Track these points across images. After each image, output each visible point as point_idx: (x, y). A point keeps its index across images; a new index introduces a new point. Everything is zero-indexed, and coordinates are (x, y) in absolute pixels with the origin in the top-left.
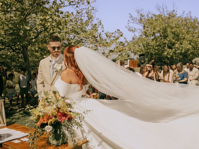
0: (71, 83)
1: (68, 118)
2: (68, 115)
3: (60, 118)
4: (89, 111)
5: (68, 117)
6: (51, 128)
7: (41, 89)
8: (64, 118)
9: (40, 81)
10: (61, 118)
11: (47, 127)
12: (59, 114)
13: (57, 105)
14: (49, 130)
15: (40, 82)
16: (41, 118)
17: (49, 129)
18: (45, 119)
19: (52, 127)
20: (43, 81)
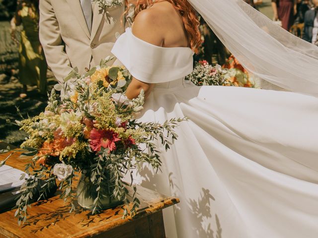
0: (162, 43)
1: (117, 143)
2: (117, 135)
3: (95, 141)
4: (179, 121)
5: (116, 140)
6: (69, 170)
7: (60, 59)
8: (105, 142)
9: (52, 38)
10: (99, 142)
11: (57, 166)
12: (92, 132)
13: (86, 108)
14: (63, 174)
15: (53, 41)
16: (46, 141)
17: (63, 171)
18: (56, 146)
19: (71, 167)
20: (60, 37)
